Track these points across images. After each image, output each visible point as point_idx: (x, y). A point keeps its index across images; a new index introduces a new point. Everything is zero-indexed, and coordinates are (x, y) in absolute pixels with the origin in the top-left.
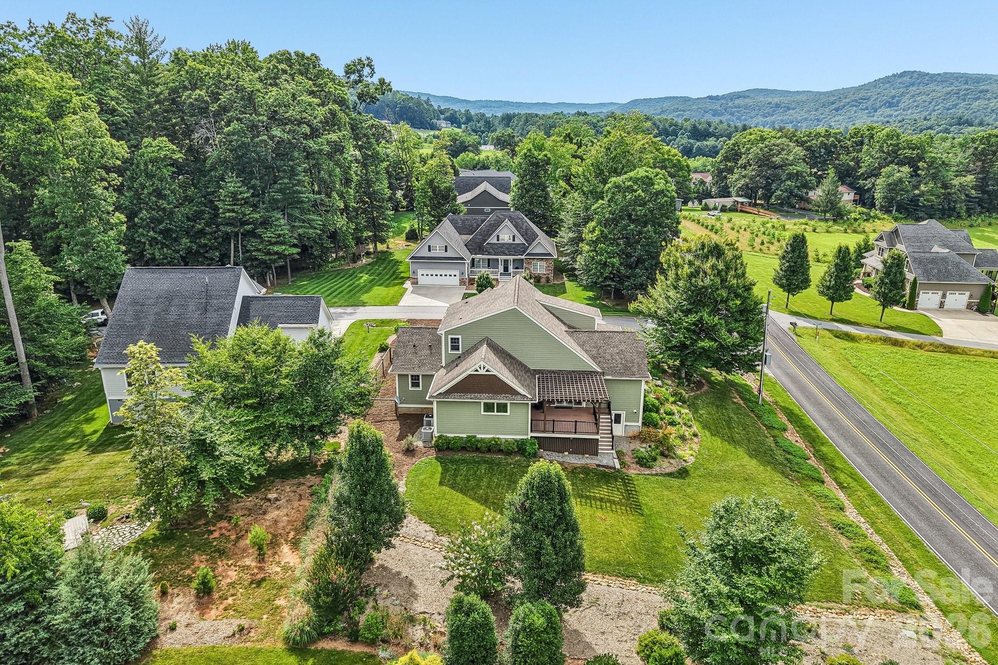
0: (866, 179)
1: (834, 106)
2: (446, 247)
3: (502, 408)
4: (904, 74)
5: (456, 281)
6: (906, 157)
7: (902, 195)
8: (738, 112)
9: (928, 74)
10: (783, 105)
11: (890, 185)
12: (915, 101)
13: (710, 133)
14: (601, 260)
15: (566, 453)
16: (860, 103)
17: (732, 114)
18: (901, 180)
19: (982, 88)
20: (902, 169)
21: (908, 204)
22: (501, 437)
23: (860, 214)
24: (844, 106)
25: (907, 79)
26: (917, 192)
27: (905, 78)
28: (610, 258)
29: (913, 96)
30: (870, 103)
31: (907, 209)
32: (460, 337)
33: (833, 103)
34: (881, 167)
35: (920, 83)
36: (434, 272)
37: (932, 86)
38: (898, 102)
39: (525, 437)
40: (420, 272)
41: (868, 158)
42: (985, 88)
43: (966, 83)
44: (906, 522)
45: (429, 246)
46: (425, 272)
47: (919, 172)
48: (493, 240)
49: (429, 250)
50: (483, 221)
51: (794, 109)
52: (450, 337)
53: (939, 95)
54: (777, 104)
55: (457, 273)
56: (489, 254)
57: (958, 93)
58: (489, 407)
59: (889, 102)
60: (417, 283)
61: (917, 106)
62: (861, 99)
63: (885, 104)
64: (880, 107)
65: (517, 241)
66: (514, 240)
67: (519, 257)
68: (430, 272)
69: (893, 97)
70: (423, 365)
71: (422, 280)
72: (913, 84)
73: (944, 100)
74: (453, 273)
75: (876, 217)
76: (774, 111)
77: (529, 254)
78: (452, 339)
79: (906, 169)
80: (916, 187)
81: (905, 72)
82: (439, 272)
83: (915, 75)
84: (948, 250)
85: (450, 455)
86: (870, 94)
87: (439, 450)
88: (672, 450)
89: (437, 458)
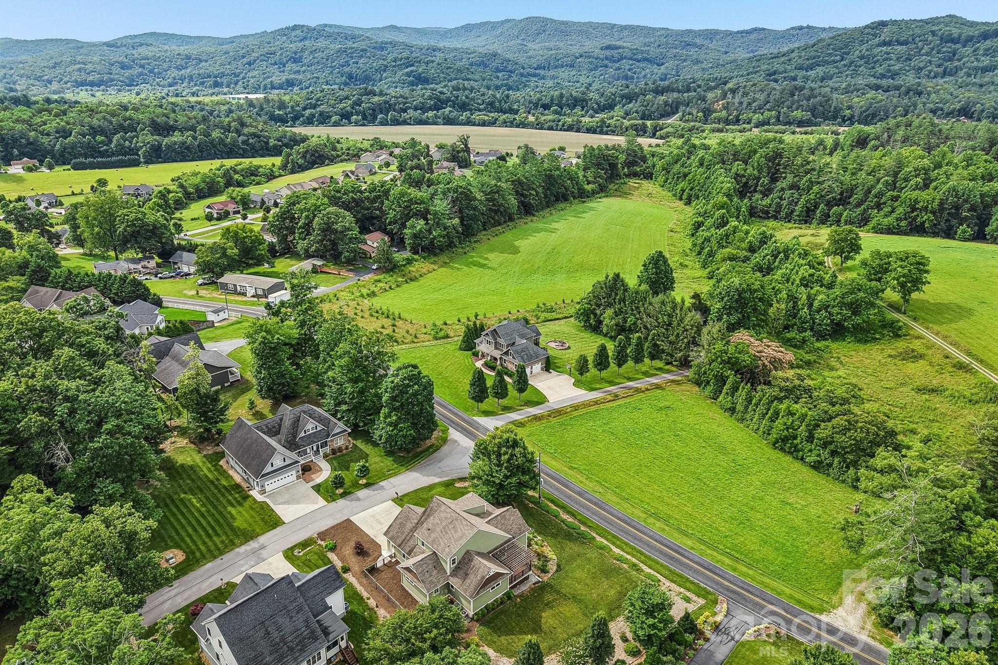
1: (245, 60)
2: (284, 459)
4: (295, 28)
7: (424, 241)
8: (149, 64)
10: (193, 57)
11: (415, 234)
12: (314, 58)
13: (171, 127)
15: (519, 587)
16: (268, 58)
17: (142, 66)
18: (421, 231)
20: (420, 222)
21: (428, 246)
22: (498, 597)
23: (404, 260)
24: (255, 61)
25: (299, 32)
26: (431, 236)
27: (297, 32)
29: (311, 52)
30: (276, 58)
31: (428, 249)
32: (456, 557)
33: (243, 57)
38: (300, 58)
39: (506, 590)
40: (266, 483)
46: (269, 482)
47: (429, 222)
48: (301, 433)
49: (272, 466)
50: (281, 420)
51: (206, 61)
52: (452, 559)
54: (186, 55)
55: (293, 472)
56: (304, 446)
59: (292, 57)
60: (265, 492)
62: (267, 53)
64: (287, 62)
65: (319, 429)
66: (316, 429)
67: (326, 440)
69: (296, 53)
71: (268, 489)
74: (289, 474)
76: (186, 63)
77: (332, 436)
80: (430, 232)
81: (295, 26)
83: (305, 29)
84: (525, 341)
85: (485, 620)
86: (273, 49)
87: (477, 621)
88: (546, 557)
89: (481, 625)
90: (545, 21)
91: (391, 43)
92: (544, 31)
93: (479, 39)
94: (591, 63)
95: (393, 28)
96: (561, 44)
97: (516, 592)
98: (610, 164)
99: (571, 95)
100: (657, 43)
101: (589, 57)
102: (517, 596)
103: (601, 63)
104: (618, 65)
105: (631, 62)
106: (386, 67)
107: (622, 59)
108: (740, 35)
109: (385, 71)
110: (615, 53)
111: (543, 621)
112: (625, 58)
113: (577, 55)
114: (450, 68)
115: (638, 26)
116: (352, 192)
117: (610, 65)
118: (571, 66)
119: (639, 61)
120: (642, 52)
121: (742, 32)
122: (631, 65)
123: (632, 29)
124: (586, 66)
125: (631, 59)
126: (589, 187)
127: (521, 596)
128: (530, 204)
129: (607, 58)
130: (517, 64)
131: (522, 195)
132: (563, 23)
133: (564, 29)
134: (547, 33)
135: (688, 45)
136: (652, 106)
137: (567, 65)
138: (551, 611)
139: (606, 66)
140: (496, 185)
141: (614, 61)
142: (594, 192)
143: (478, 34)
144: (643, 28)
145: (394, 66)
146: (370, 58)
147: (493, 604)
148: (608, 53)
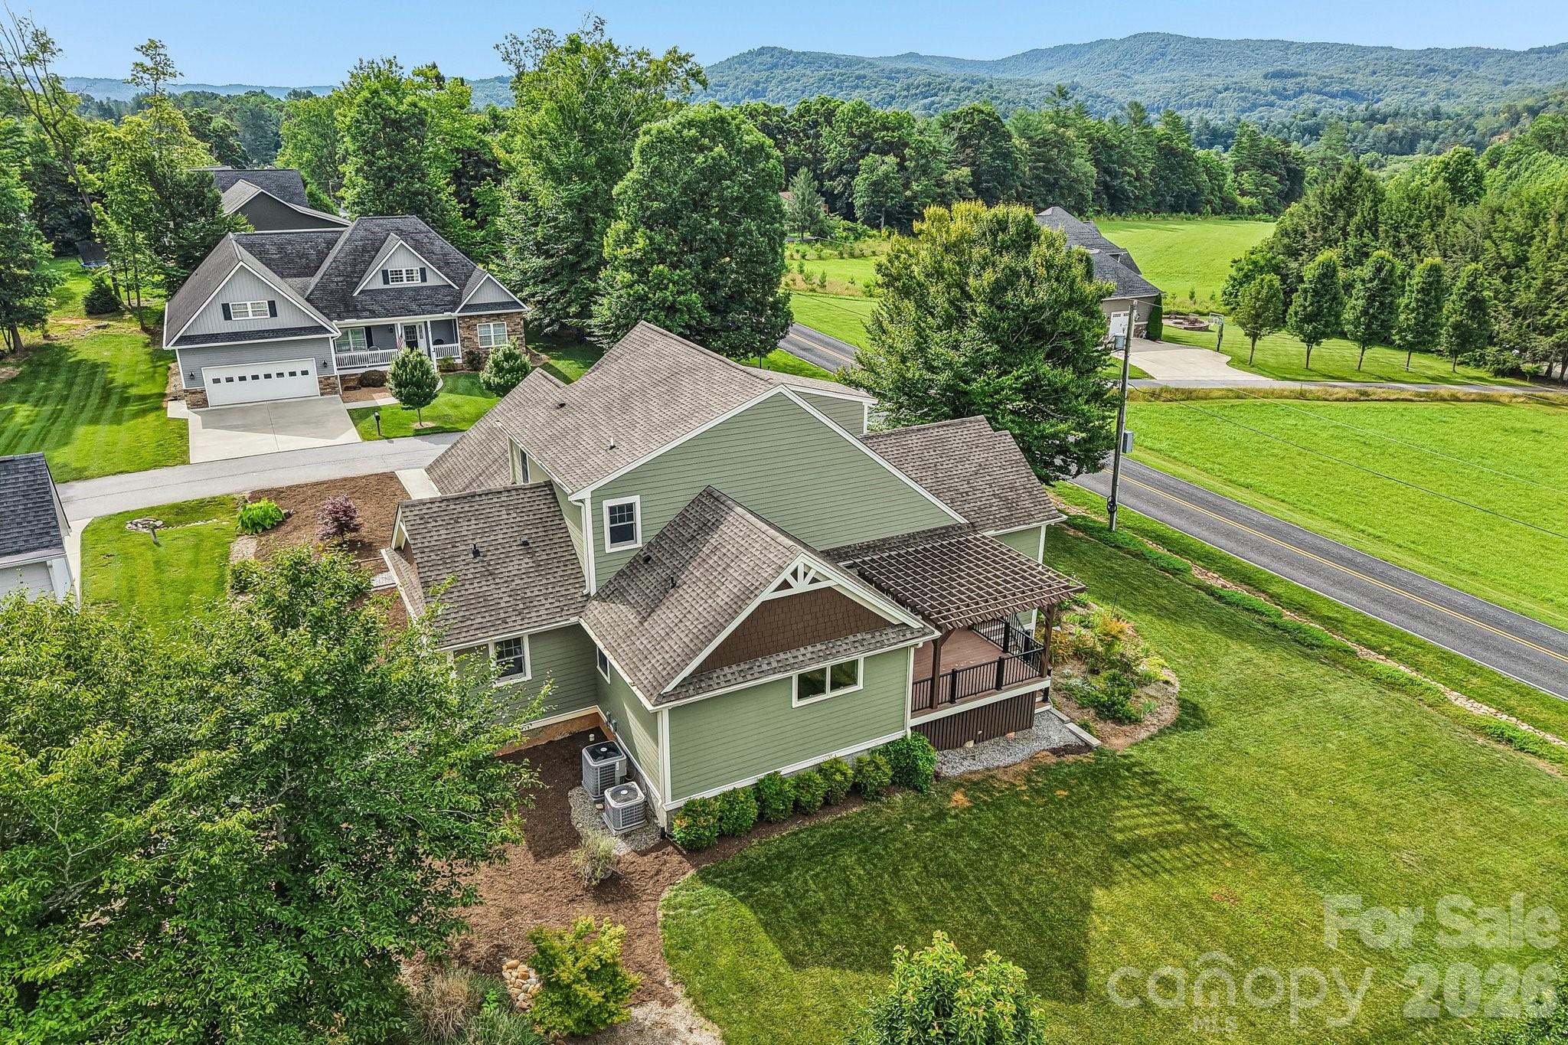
0: (833, 179)
2: (272, 304)
3: (844, 675)
4: (762, 51)
5: (309, 385)
6: (885, 142)
7: (892, 198)
9: (791, 52)
11: (874, 184)
12: (784, 89)
14: (665, 300)
15: (970, 744)
18: (886, 176)
19: (857, 72)
20: (886, 159)
21: (899, 213)
22: (839, 753)
23: (844, 230)
25: (767, 58)
26: (908, 193)
27: (764, 57)
28: (679, 293)
29: (781, 82)
30: (729, 91)
31: (898, 220)
32: (635, 499)
34: (854, 160)
35: (783, 65)
36: (248, 371)
37: (799, 69)
38: (764, 90)
39: (897, 736)
40: (208, 375)
41: (834, 146)
42: (862, 72)
43: (837, 66)
44: (1545, 691)
45: (226, 308)
46: (223, 373)
47: (907, 163)
48: (373, 281)
49: (228, 316)
50: (331, 244)
52: (607, 504)
53: (811, 80)
55: (311, 366)
56: (374, 314)
57: (833, 80)
58: (810, 685)
59: (751, 90)
60: (205, 401)
61: (789, 97)
63: (748, 93)
65: (432, 281)
66: (424, 279)
67: (447, 315)
68: (235, 372)
69: (757, 83)
70: (529, 603)
71: (216, 395)
72: (776, 66)
73: (819, 88)
74: (298, 367)
75: (864, 233)
77: (467, 307)
78: (612, 510)
79: (891, 159)
80: (907, 186)
81: (763, 48)
82: (261, 370)
84: (1098, 251)
85: (735, 855)
86: (726, 78)
87: (693, 849)
88: (1127, 667)
89: (704, 877)
90: (1166, 39)
91: (905, 71)
92: (1163, 55)
93: (1050, 73)
94: (1244, 99)
95: (912, 56)
96: (1193, 74)
97: (955, 764)
98: (1289, 170)
99: (1207, 125)
100: (1371, 68)
101: (1242, 90)
102: (957, 784)
103: (1262, 100)
104: (1292, 103)
105: (1318, 98)
106: (893, 97)
107: (1301, 93)
108: (1534, 56)
109: (890, 104)
110: (1291, 85)
111: (1099, 928)
112: (1308, 90)
113: (1220, 87)
114: (996, 98)
115: (1334, 45)
116: (765, 114)
117: (1278, 102)
118: (1206, 106)
119: (1333, 96)
120: (1342, 81)
121: (1540, 51)
122: (1319, 102)
123: (1325, 49)
124: (1235, 105)
125: (1319, 93)
126: (1245, 201)
127: (977, 785)
128: (1124, 191)
129: (1273, 92)
130: (1111, 101)
131: (1107, 171)
132: (1198, 41)
133: (1199, 50)
134: (1169, 58)
135: (1432, 70)
136: (1362, 141)
137: (1199, 105)
138: (1149, 889)
139: (1272, 105)
140: (1054, 132)
141: (1287, 98)
142: (1252, 212)
143: (1050, 65)
144: (1344, 47)
145: (906, 97)
146: (869, 89)
147: (802, 782)
148: (1277, 84)
